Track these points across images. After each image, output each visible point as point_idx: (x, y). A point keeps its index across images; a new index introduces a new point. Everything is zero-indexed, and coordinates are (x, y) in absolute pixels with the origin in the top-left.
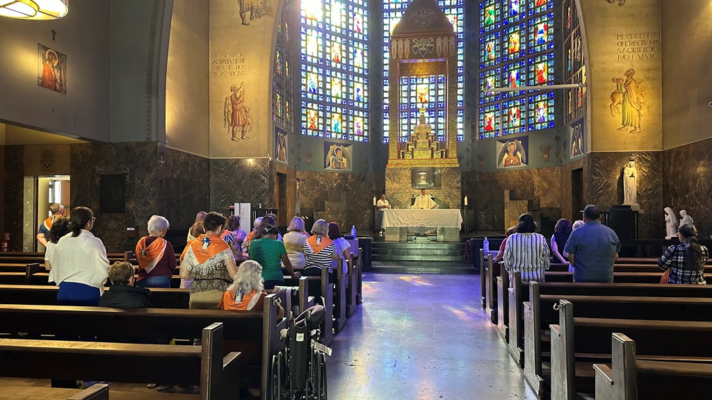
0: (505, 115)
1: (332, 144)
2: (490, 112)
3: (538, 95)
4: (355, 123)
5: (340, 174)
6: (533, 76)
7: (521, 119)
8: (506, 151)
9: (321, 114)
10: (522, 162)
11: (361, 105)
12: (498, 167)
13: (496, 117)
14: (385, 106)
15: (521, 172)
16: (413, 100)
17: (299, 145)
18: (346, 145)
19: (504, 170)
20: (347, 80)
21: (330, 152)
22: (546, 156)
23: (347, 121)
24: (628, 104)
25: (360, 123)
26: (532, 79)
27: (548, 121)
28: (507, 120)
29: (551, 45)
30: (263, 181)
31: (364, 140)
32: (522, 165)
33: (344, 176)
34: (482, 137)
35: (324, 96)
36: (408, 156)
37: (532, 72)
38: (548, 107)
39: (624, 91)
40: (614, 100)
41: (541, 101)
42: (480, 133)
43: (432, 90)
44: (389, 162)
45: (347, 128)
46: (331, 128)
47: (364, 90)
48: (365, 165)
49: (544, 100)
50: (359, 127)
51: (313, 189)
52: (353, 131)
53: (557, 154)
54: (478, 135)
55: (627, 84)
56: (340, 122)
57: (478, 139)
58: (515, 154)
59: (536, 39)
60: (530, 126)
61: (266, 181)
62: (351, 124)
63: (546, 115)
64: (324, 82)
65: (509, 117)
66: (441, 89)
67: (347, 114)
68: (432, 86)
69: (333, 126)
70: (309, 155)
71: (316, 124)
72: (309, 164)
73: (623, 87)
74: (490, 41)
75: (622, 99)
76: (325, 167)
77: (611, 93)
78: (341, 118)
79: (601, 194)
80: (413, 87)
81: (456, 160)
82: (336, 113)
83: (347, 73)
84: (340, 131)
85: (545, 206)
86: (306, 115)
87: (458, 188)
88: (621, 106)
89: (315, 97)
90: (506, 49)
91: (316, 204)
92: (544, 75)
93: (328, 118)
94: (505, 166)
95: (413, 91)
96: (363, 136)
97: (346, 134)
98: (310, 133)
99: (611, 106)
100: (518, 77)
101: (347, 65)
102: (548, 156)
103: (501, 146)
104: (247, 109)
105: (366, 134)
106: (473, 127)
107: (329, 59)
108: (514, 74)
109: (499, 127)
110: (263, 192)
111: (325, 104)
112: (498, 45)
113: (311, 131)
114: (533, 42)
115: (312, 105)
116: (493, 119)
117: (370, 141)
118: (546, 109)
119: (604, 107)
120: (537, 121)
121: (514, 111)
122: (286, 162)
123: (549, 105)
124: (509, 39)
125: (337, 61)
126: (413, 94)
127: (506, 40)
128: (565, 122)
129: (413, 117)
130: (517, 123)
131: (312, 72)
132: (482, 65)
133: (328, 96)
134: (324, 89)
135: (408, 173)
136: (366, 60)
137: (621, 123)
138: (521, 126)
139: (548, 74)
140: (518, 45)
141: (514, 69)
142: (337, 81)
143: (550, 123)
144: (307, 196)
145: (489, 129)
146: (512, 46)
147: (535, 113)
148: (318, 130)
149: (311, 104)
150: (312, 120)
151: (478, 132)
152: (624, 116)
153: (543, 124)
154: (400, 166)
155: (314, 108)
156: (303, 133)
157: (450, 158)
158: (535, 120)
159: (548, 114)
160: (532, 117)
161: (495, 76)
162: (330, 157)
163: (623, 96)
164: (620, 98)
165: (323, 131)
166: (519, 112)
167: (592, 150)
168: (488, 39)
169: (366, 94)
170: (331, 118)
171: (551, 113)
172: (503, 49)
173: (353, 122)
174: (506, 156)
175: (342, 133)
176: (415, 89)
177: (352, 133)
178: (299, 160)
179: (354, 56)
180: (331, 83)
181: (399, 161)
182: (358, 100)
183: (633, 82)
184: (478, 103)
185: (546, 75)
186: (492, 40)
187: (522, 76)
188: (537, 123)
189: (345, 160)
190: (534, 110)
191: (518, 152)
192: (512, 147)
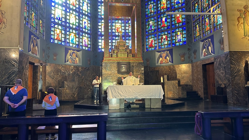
0: (160, 39)
1: (70, 49)
2: (151, 38)
3: (177, 29)
4: (83, 40)
5: (74, 67)
6: (174, 20)
7: (168, 41)
8: (161, 56)
9: (63, 32)
10: (170, 61)
11: (86, 31)
12: (156, 65)
13: (154, 40)
14: (99, 33)
15: (169, 67)
16: (114, 31)
17: (49, 48)
18: (78, 51)
19: (160, 66)
20: (79, 16)
21: (69, 54)
22: (183, 58)
23: (79, 38)
24: (246, 25)
25: (86, 40)
26: (173, 21)
27: (183, 41)
28: (160, 41)
29: (183, 4)
30: (14, 65)
31: (88, 49)
32: (170, 63)
33: (77, 67)
34: (148, 50)
35: (66, 22)
36: (114, 55)
37: (173, 17)
38: (183, 34)
39: (244, 17)
40: (239, 22)
41: (179, 31)
42: (147, 48)
43: (123, 26)
44: (105, 59)
45: (79, 41)
46: (69, 41)
47: (88, 23)
48: (89, 62)
49: (180, 31)
50: (86, 42)
51: (57, 74)
52: (82, 44)
53: (189, 57)
54: (145, 49)
55: (245, 14)
56: (75, 38)
57: (145, 51)
58: (166, 58)
59: (175, 2)
60: (173, 44)
61: (16, 65)
62: (81, 40)
63: (181, 38)
64: (66, 15)
65: (162, 40)
66: (127, 26)
67: (79, 34)
68: (123, 25)
69: (71, 40)
70: (56, 55)
71: (60, 37)
72: (55, 60)
73: (243, 14)
74: (151, 4)
75: (243, 21)
76: (65, 62)
77: (237, 18)
78: (76, 36)
79: (236, 76)
80: (114, 24)
82: (72, 32)
83: (79, 12)
84: (75, 43)
85: (183, 84)
86: (54, 31)
88: (243, 25)
89: (60, 22)
90: (159, 7)
91: (59, 84)
92: (180, 19)
93: (68, 35)
94: (160, 64)
95: (114, 26)
96: (88, 47)
97: (78, 45)
98: (56, 42)
99: (238, 25)
100: (166, 20)
101: (79, 8)
102: (184, 59)
103: (158, 54)
105: (89, 46)
106: (143, 45)
107: (69, 3)
108: (164, 19)
109: (157, 45)
110: (13, 73)
111: (66, 27)
112: (155, 5)
113: (57, 41)
114: (173, 3)
115: (58, 26)
116: (153, 41)
117: (91, 50)
118: (182, 35)
119: (234, 25)
120: (177, 42)
121: (164, 37)
122: (38, 56)
123: (183, 33)
124: (161, 2)
125: (74, 5)
126: (114, 28)
127: (159, 3)
128: (193, 41)
129: (114, 39)
130: (166, 43)
131: (58, 8)
132: (147, 15)
133: (68, 23)
134: (66, 18)
135: (116, 65)
136: (89, 8)
137: (243, 34)
138: (168, 44)
139: (182, 18)
140: (165, 5)
141: (164, 17)
142: (73, 16)
143: (184, 42)
144: (53, 78)
145: (151, 46)
146: (162, 6)
147: (176, 37)
148: (61, 41)
149: (57, 26)
150: (58, 35)
151: (145, 48)
152: (244, 31)
153: (180, 43)
154: (111, 61)
155: (59, 28)
156: (52, 41)
157: (138, 58)
158: (176, 41)
159: (183, 38)
160: (174, 40)
161: (154, 20)
162: (69, 57)
163: (244, 20)
164: (242, 21)
165: (65, 41)
166: (167, 37)
168: (150, 3)
169: (89, 25)
170: (69, 35)
171: (184, 37)
172: (158, 8)
173: (82, 39)
174: (161, 59)
175: (75, 44)
176: (114, 25)
177: (82, 45)
178: (49, 57)
179: (83, 5)
180: (69, 16)
181: (111, 58)
182: (85, 28)
183: (248, 13)
184: (145, 34)
185: (181, 18)
186: (152, 4)
187: (168, 20)
188: (177, 43)
189: (77, 59)
190: (175, 36)
191: (167, 57)
192: (164, 55)
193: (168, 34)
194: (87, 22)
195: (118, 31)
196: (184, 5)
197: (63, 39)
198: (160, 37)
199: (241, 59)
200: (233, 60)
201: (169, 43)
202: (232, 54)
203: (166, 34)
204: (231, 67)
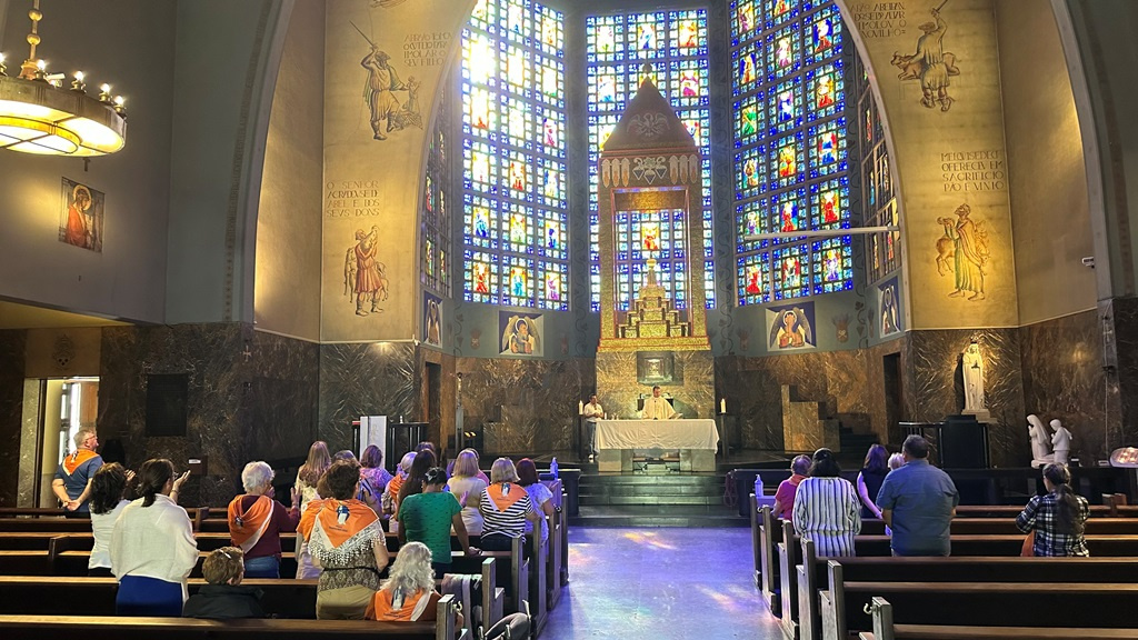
0: (778, 270)
1: (512, 315)
2: (754, 264)
3: (826, 240)
4: (547, 281)
5: (524, 362)
6: (817, 212)
7: (802, 276)
8: (780, 324)
9: (494, 268)
11: (556, 254)
12: (769, 349)
13: (763, 273)
14: (593, 255)
15: (806, 356)
16: (636, 246)
17: (460, 318)
18: (534, 316)
19: (779, 354)
20: (534, 216)
21: (509, 328)
22: (843, 333)
23: (535, 278)
24: (963, 257)
25: (555, 282)
26: (816, 215)
27: (844, 279)
28: (780, 277)
29: (843, 166)
30: (405, 378)
31: (561, 307)
32: (807, 346)
33: (530, 364)
34: (743, 302)
35: (499, 241)
36: (631, 334)
37: (815, 205)
38: (843, 258)
39: (957, 237)
40: (941, 251)
41: (832, 248)
42: (740, 297)
43: (665, 231)
44: (602, 343)
45: (535, 289)
46: (510, 291)
47: (560, 231)
48: (564, 346)
49: (837, 248)
50: (554, 288)
51: (482, 386)
52: (545, 294)
53: (860, 330)
54: (737, 300)
55: (960, 227)
56: (524, 280)
57: (737, 305)
58: (795, 329)
59: (821, 156)
60: (816, 286)
61: (410, 376)
62: (540, 282)
63: (839, 270)
64: (500, 221)
65: (783, 273)
66: (678, 230)
67: (534, 267)
68: (664, 226)
69: (513, 287)
70: (477, 333)
71: (486, 284)
72: (475, 347)
73: (954, 231)
74: (750, 159)
75: (954, 249)
76: (501, 351)
77: (936, 240)
78: (526, 274)
79: (930, 395)
80: (636, 227)
81: (705, 341)
82: (518, 266)
83: (535, 206)
84: (524, 295)
85: (845, 411)
86: (471, 271)
87: (710, 383)
88: (953, 259)
89: (485, 243)
90: (775, 170)
91: (487, 410)
92: (834, 210)
93: (506, 275)
94: (781, 347)
95: (636, 232)
96: (560, 301)
97: (533, 300)
98: (477, 298)
99: (937, 259)
100: (795, 212)
101: (534, 194)
102: (847, 334)
103: (772, 317)
104: (381, 267)
105: (564, 298)
106: (730, 287)
107: (507, 185)
108: (788, 209)
109: (769, 287)
110: (404, 395)
111: (500, 253)
112: (762, 164)
113: (479, 295)
114: (815, 160)
115: (481, 256)
116: (760, 274)
117: (570, 309)
118: (840, 261)
119: (928, 261)
120: (826, 279)
121: (791, 263)
122: (440, 346)
123: (844, 254)
124: (779, 156)
125: (519, 188)
126: (636, 237)
127: (774, 157)
128: (869, 282)
129: (637, 272)
130: (796, 282)
131: (479, 206)
132: (740, 195)
133: (505, 241)
134: (499, 230)
135: (633, 360)
136: (562, 187)
137: (955, 285)
138: (802, 286)
139: (841, 209)
140: (793, 165)
141: (789, 201)
142: (519, 218)
143: (848, 283)
144: (472, 397)
145: (753, 290)
146: (784, 166)
147: (823, 266)
148: (490, 294)
149: (478, 254)
150: (481, 278)
151: (736, 295)
152: (958, 275)
153: (836, 284)
154: (619, 349)
155: (484, 259)
156: (466, 298)
157: (696, 337)
158: (823, 278)
159: (843, 268)
160: (818, 273)
161: (759, 210)
162: (509, 335)
163: (956, 245)
164: (950, 248)
165: (498, 294)
166: (798, 265)
167: (913, 326)
168: (747, 156)
169: (563, 237)
170: (509, 275)
171: (847, 268)
172: (770, 171)
173: (544, 280)
174: (782, 331)
175: (527, 297)
176: (638, 229)
177: (543, 297)
178: (460, 340)
179: (546, 182)
180: (509, 222)
181: (617, 341)
182: (552, 246)
183: (969, 225)
184: (734, 252)
185: (838, 209)
186: (754, 158)
187: (800, 212)
188: (827, 283)
189: (531, 339)
190: (821, 262)
191: (800, 327)
192: (790, 319)
193: (800, 255)
194: (556, 230)
195: (649, 245)
196: (845, 167)
197: (494, 289)
198: (780, 262)
199: (946, 351)
200: (921, 353)
201: (804, 283)
202: (917, 337)
203: (795, 256)
204: (916, 373)
